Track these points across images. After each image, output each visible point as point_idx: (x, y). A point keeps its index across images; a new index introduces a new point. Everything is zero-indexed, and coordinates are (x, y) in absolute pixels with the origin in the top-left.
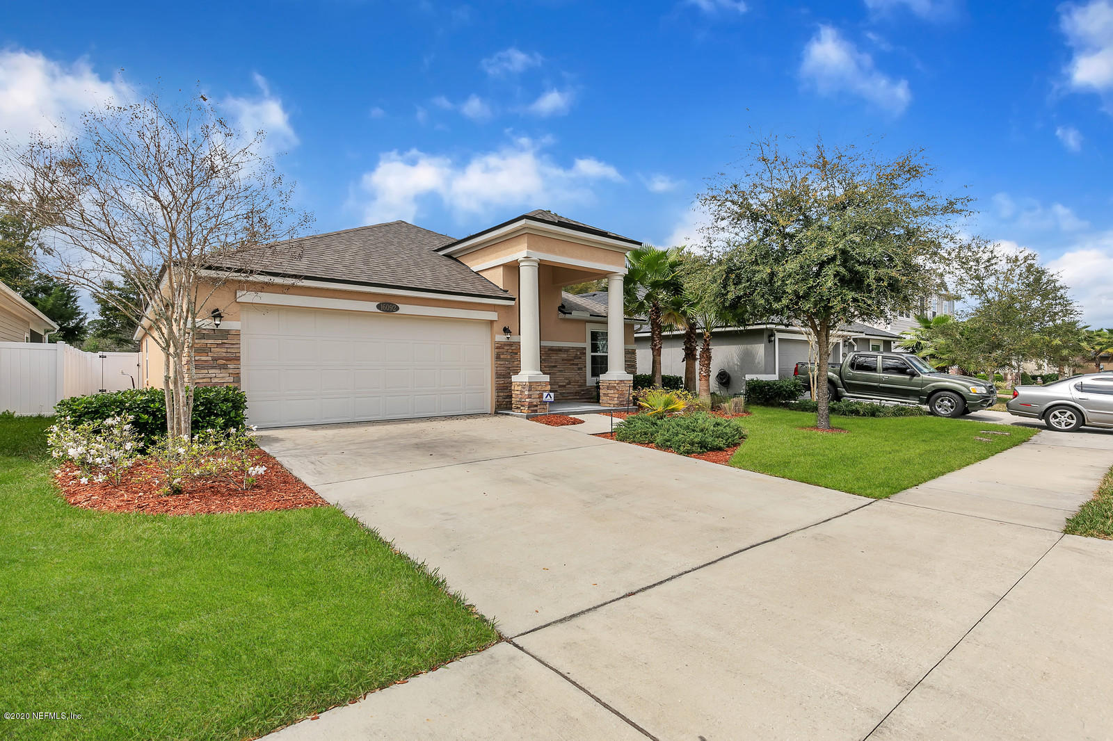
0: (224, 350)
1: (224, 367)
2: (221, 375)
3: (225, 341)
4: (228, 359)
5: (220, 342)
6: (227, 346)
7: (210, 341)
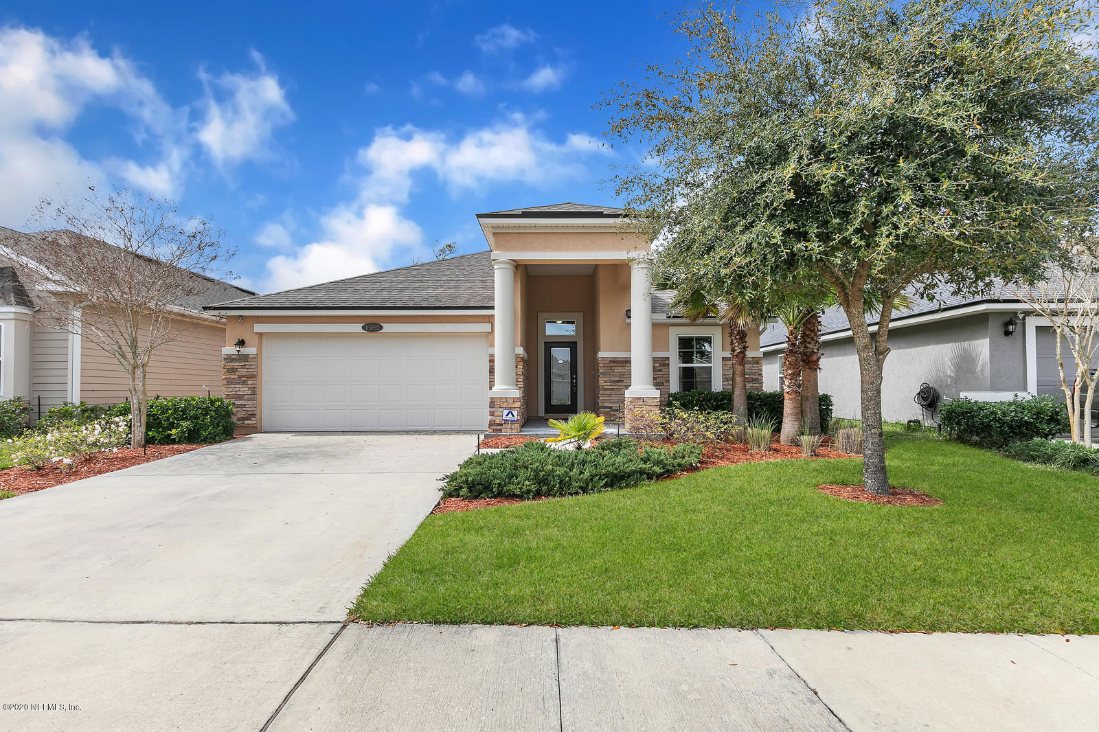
0: (245, 370)
1: (244, 383)
2: (243, 389)
3: (246, 363)
4: (248, 377)
5: (243, 364)
6: (247, 367)
7: (237, 364)
